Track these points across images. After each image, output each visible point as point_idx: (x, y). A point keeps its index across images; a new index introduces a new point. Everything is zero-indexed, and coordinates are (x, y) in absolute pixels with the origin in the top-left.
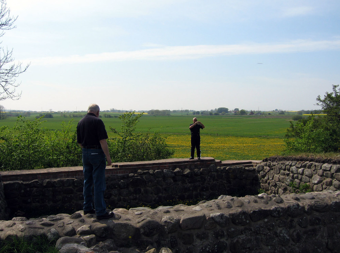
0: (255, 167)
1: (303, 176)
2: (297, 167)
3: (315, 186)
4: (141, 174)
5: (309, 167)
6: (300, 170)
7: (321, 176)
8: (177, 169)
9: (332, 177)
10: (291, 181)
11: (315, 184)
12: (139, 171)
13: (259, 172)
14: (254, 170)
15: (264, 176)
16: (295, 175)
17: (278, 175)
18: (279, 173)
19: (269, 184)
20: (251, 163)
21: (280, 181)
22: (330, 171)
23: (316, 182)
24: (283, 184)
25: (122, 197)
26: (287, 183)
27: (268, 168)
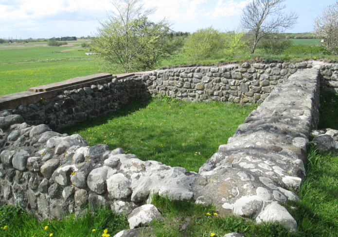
0: (140, 78)
1: (193, 79)
2: (186, 73)
3: (206, 85)
4: (69, 95)
5: (199, 71)
6: (190, 75)
7: (210, 77)
8: (93, 86)
9: (220, 76)
10: (181, 83)
11: (206, 83)
12: (65, 92)
13: (145, 81)
14: (140, 80)
15: (151, 84)
16: (185, 79)
17: (167, 81)
18: (168, 79)
19: (158, 89)
20: (134, 75)
21: (170, 85)
22: (218, 72)
23: (207, 81)
24: (174, 87)
25: (59, 120)
26: (178, 86)
27: (154, 77)
